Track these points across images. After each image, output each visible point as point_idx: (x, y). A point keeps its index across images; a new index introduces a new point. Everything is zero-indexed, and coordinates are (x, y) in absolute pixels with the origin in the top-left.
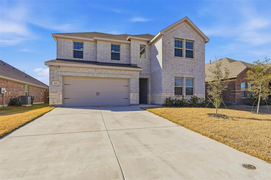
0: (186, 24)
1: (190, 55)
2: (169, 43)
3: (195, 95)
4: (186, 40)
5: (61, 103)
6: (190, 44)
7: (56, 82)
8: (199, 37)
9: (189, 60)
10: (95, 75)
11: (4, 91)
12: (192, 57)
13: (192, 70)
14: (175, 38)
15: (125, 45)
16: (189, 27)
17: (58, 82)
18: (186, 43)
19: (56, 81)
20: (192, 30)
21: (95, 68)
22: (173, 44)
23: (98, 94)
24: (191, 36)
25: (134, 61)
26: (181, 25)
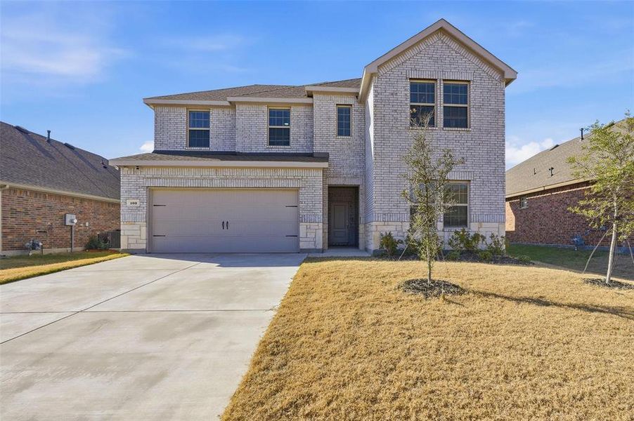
0: (446, 39)
1: (457, 118)
2: (392, 94)
3: (473, 228)
4: (444, 80)
5: (144, 246)
6: (457, 91)
7: (134, 201)
8: (486, 68)
9: (453, 133)
10: (217, 183)
11: (72, 221)
12: (464, 124)
13: (463, 158)
14: (410, 79)
15: (302, 109)
16: (454, 45)
17: (138, 201)
18: (446, 88)
19: (134, 199)
20: (463, 51)
21: (216, 168)
22: (406, 95)
23: (225, 225)
24: (460, 69)
25: (322, 144)
26: (430, 41)
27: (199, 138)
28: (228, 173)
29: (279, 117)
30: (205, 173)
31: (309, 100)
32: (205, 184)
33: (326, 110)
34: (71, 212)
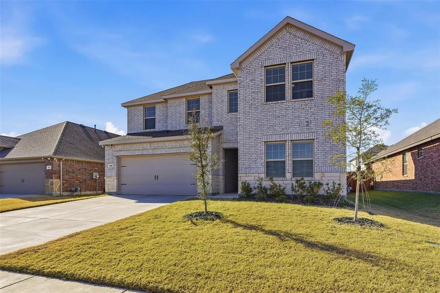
0: (292, 31)
1: (304, 91)
2: (251, 80)
3: (317, 177)
4: (291, 63)
5: (115, 191)
6: (304, 69)
7: (111, 165)
8: (327, 46)
9: (299, 103)
10: (150, 152)
11: (96, 176)
13: (307, 122)
14: (265, 67)
16: (299, 34)
18: (294, 69)
19: (111, 163)
20: (307, 37)
21: (150, 142)
22: (261, 79)
23: (156, 177)
24: (306, 51)
25: (218, 120)
26: (280, 35)
27: (150, 123)
28: (156, 145)
29: (193, 104)
30: (145, 145)
31: (209, 91)
32: (145, 152)
33: (221, 96)
34: (96, 171)
